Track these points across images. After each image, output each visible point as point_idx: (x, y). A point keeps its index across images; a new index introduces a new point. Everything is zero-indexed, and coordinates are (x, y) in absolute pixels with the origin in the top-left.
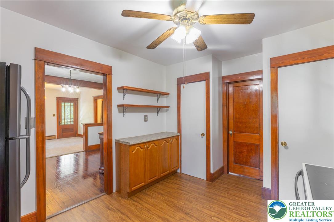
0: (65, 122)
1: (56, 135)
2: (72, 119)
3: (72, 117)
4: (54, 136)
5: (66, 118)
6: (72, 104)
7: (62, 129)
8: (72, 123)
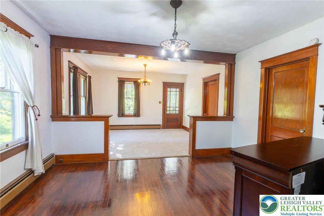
0: (170, 110)
1: (162, 124)
2: (177, 107)
3: (177, 105)
4: (159, 125)
5: (171, 106)
6: (178, 90)
7: (167, 118)
8: (177, 112)
